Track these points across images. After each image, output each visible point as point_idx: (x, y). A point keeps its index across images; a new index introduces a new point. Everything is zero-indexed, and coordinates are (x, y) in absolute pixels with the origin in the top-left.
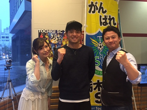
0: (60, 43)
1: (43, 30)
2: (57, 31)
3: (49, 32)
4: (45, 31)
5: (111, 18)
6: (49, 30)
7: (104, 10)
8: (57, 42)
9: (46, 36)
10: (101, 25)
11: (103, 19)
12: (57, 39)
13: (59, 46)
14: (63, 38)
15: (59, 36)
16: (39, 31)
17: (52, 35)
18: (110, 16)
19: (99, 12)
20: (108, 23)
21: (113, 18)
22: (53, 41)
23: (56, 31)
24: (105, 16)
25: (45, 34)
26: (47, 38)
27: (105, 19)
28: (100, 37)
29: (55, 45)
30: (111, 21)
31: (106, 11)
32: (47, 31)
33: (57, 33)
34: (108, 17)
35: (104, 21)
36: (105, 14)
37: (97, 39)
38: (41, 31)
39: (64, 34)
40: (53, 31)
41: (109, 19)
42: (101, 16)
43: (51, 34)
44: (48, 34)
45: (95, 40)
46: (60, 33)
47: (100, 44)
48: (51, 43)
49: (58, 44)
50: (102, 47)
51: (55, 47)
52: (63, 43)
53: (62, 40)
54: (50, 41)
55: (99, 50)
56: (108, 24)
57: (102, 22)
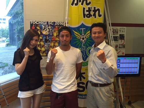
0: (51, 34)
1: (35, 22)
2: (49, 22)
3: (40, 23)
4: (36, 22)
5: (96, 9)
6: (40, 22)
7: (88, 2)
8: (48, 33)
9: (37, 27)
10: (84, 17)
11: (87, 11)
12: (48, 30)
13: (50, 37)
14: (54, 29)
15: (50, 27)
16: (31, 22)
17: (43, 27)
18: (95, 8)
19: (82, 4)
20: (92, 14)
21: (98, 10)
22: (44, 33)
23: (47, 22)
24: (89, 8)
25: (36, 25)
26: (38, 29)
27: (89, 10)
28: (83, 29)
29: (46, 36)
30: (96, 13)
31: (90, 3)
32: (38, 22)
33: (48, 25)
34: (93, 9)
35: (88, 13)
36: (89, 6)
37: (80, 32)
38: (32, 23)
39: (55, 25)
40: (44, 22)
41: (93, 11)
42: (84, 9)
43: (43, 25)
44: (39, 26)
45: (77, 32)
46: (52, 24)
47: (83, 36)
48: (43, 34)
49: (49, 35)
50: (85, 39)
51: (47, 38)
52: (54, 34)
53: (53, 31)
54: (41, 33)
55: (81, 42)
56: (92, 16)
57: (85, 14)
